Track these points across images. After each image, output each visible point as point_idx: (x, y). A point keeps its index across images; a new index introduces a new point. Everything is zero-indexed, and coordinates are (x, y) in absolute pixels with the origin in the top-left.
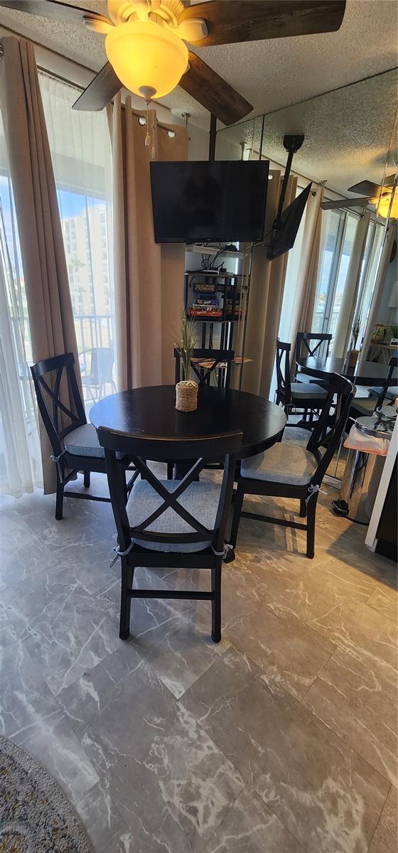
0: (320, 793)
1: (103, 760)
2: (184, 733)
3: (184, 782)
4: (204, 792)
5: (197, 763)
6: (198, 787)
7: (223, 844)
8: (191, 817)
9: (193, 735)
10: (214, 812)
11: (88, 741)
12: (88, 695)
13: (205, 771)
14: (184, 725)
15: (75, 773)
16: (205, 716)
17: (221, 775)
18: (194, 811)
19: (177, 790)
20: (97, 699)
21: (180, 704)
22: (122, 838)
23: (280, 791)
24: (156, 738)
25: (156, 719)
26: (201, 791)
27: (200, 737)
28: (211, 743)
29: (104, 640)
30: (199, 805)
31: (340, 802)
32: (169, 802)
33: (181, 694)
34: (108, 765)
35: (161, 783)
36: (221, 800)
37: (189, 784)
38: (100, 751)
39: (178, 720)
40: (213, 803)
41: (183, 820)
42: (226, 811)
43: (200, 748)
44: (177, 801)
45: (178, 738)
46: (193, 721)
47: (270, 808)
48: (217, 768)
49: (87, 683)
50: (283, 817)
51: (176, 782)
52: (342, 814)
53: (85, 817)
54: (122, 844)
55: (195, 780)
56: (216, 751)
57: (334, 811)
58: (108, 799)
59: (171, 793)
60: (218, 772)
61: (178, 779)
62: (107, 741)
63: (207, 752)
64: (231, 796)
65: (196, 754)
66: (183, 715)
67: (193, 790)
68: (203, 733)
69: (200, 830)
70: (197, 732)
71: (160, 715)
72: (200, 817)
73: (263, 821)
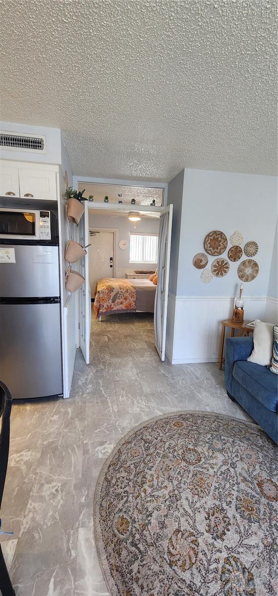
0: (18, 465)
1: (73, 536)
2: (33, 519)
3: (51, 501)
5: (41, 503)
6: (49, 496)
7: (57, 477)
8: (59, 489)
9: (31, 515)
10: (51, 486)
11: (73, 553)
12: (55, 589)
13: (42, 498)
14: (29, 523)
15: (87, 540)
16: (18, 519)
17: (38, 493)
18: (57, 490)
19: (56, 501)
20: (52, 580)
21: (20, 535)
22: (84, 502)
23: (27, 474)
24: (45, 527)
25: (37, 537)
26: (49, 494)
27: (30, 512)
28: (29, 506)
30: (54, 490)
31: (17, 460)
32: (62, 499)
33: (13, 540)
34: (72, 532)
35: (59, 508)
36: (46, 487)
37: (50, 499)
38: (71, 542)
39: (29, 527)
40: (49, 488)
41: (62, 491)
42: (47, 483)
43: (34, 508)
44: (59, 497)
45: (37, 518)
46: (25, 521)
47: (36, 474)
48: (37, 496)
50: (36, 469)
51: (54, 503)
52: (21, 458)
53: (92, 518)
54: (85, 500)
55: (47, 498)
56: (30, 502)
57: (22, 460)
58: (81, 518)
59: (59, 501)
60: (38, 495)
61: (52, 504)
62: (65, 545)
63: (33, 504)
64: (42, 485)
65: (37, 507)
66: (24, 528)
67: (51, 496)
68: (27, 512)
69: (60, 484)
70: (28, 515)
71: (33, 537)
72: (56, 488)
73: (41, 473)
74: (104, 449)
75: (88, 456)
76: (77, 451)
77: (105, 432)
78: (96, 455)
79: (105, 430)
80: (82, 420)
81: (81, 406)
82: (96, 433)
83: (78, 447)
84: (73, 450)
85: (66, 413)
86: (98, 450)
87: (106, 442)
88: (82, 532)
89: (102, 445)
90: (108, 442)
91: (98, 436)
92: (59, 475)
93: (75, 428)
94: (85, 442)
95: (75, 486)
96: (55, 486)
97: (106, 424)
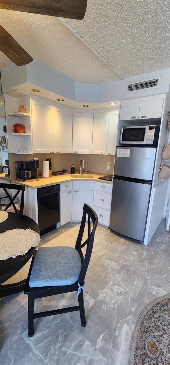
1: (120, 323)
2: (105, 297)
3: (116, 296)
4: (117, 291)
5: (111, 293)
7: (124, 286)
8: (122, 293)
9: (104, 295)
10: (119, 288)
11: (117, 332)
12: (102, 340)
13: (112, 291)
14: (103, 297)
15: (127, 334)
16: (99, 291)
19: (119, 297)
20: (102, 335)
21: (97, 300)
22: (133, 311)
23: (110, 274)
24: (109, 306)
25: (104, 307)
27: (105, 292)
28: (105, 289)
29: (76, 343)
30: (119, 291)
31: (108, 263)
32: (122, 299)
33: (94, 300)
34: (121, 321)
35: (119, 302)
36: (116, 286)
37: (116, 294)
38: (118, 326)
39: (102, 300)
40: (118, 288)
41: (123, 295)
42: (118, 285)
43: (107, 292)
44: (121, 297)
45: (107, 298)
46: (101, 295)
47: (114, 276)
48: (110, 287)
49: (98, 344)
50: (115, 274)
51: (117, 298)
52: (110, 264)
53: (134, 325)
54: (134, 310)
56: (107, 288)
57: (110, 265)
58: (128, 318)
59: (120, 299)
62: (115, 324)
63: (108, 290)
64: (115, 284)
65: (109, 293)
66: (100, 298)
68: (103, 292)
69: (124, 291)
70: (103, 293)
71: (102, 306)
72: (121, 291)
73: (117, 277)
74: (158, 290)
75: (146, 287)
76: (140, 280)
77: (163, 280)
78: (151, 290)
79: (163, 279)
80: (150, 263)
81: (153, 255)
82: (157, 277)
83: (142, 278)
84: (138, 277)
85: (142, 254)
86: (154, 288)
87: (161, 287)
88: (125, 326)
89: (158, 287)
90: (163, 288)
91: (157, 279)
92: (125, 285)
93: (144, 265)
94: (147, 277)
95: (131, 298)
96: (121, 290)
97: (166, 275)
